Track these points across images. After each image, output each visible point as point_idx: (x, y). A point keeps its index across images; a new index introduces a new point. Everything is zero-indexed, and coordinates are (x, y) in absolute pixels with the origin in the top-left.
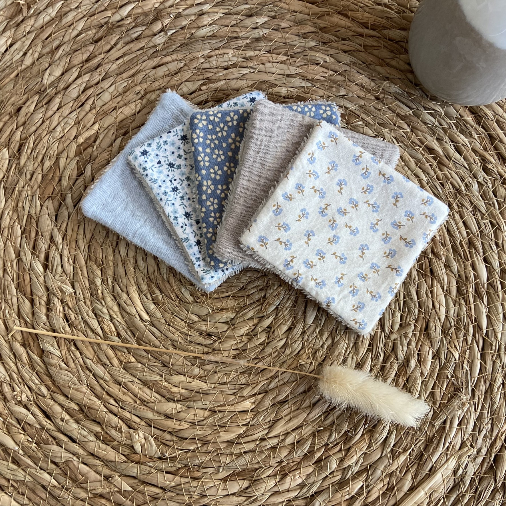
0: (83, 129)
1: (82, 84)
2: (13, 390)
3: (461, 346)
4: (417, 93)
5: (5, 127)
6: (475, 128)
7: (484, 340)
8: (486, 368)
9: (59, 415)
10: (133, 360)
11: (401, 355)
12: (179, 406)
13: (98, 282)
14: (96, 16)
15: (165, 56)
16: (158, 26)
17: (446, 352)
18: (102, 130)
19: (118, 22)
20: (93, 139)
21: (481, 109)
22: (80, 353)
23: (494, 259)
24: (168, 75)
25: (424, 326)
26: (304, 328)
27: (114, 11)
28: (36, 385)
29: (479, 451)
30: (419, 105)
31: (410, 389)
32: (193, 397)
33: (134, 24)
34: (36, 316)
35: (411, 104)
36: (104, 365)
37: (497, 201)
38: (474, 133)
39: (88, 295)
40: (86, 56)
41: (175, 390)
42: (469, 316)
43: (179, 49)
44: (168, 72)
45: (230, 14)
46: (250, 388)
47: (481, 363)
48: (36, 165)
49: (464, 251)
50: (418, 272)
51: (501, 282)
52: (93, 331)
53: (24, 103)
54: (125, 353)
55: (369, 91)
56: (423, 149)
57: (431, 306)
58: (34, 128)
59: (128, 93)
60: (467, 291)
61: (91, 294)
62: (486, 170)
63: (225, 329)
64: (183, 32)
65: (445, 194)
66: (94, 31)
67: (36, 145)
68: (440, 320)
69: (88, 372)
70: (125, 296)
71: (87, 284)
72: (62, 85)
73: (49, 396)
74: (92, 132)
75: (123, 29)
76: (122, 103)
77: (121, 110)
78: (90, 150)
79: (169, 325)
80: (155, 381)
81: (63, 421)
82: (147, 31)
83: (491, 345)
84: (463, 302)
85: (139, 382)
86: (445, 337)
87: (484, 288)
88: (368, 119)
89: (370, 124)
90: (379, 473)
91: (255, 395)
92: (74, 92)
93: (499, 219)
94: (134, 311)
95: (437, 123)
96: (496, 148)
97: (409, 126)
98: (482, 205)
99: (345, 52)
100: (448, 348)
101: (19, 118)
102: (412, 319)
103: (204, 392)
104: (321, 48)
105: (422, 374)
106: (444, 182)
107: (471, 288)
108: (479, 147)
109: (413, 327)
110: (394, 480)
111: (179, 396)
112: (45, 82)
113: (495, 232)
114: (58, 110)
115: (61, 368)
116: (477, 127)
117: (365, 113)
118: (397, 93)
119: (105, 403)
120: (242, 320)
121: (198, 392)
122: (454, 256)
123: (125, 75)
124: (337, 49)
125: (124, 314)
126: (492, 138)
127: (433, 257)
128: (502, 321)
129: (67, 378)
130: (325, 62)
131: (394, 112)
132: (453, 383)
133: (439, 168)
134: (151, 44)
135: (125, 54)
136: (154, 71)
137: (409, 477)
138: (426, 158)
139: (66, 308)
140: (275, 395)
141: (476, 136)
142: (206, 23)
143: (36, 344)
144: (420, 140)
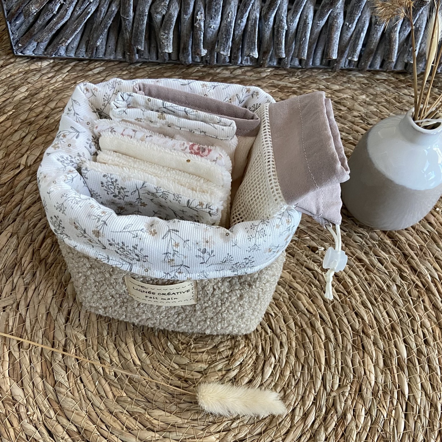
2: (28, 411)
3: (388, 406)
6: (393, 248)
7: (407, 403)
8: (409, 426)
9: (60, 434)
10: (125, 395)
11: (340, 410)
12: (157, 435)
13: (105, 333)
17: (376, 410)
21: (397, 236)
22: (84, 386)
23: (411, 341)
25: (358, 388)
26: (262, 381)
28: (46, 408)
30: (350, 230)
31: (347, 438)
32: (169, 428)
34: (55, 355)
36: (101, 397)
37: (412, 299)
38: (391, 250)
39: (96, 343)
41: (155, 422)
42: (394, 383)
46: (216, 425)
47: (405, 422)
49: (388, 333)
50: (353, 346)
51: (418, 359)
52: (96, 370)
54: (118, 389)
56: (354, 259)
57: (363, 373)
60: (392, 364)
61: (98, 343)
62: (402, 277)
63: (199, 377)
65: (372, 291)
68: (370, 385)
69: (88, 401)
70: (123, 345)
71: (96, 334)
73: (54, 419)
79: (155, 370)
80: (141, 413)
81: (63, 439)
83: (413, 408)
84: (388, 372)
85: (127, 413)
86: (375, 399)
87: (405, 362)
88: (313, 235)
89: (315, 239)
91: (219, 432)
93: (413, 311)
94: (129, 357)
95: (364, 242)
96: (409, 263)
98: (400, 301)
100: (377, 407)
102: (348, 382)
103: (179, 426)
105: (357, 426)
106: (371, 282)
107: (395, 362)
108: (395, 260)
109: (349, 388)
111: (158, 427)
113: (411, 321)
115: (68, 396)
116: (394, 247)
117: (312, 232)
119: (98, 427)
120: (213, 370)
121: (173, 426)
122: (380, 336)
125: (122, 359)
126: (405, 256)
127: (364, 336)
128: (420, 389)
129: (72, 404)
132: (383, 437)
133: (367, 273)
138: (356, 265)
139: (78, 351)
140: (236, 433)
141: (393, 254)
143: (51, 376)
144: (352, 253)
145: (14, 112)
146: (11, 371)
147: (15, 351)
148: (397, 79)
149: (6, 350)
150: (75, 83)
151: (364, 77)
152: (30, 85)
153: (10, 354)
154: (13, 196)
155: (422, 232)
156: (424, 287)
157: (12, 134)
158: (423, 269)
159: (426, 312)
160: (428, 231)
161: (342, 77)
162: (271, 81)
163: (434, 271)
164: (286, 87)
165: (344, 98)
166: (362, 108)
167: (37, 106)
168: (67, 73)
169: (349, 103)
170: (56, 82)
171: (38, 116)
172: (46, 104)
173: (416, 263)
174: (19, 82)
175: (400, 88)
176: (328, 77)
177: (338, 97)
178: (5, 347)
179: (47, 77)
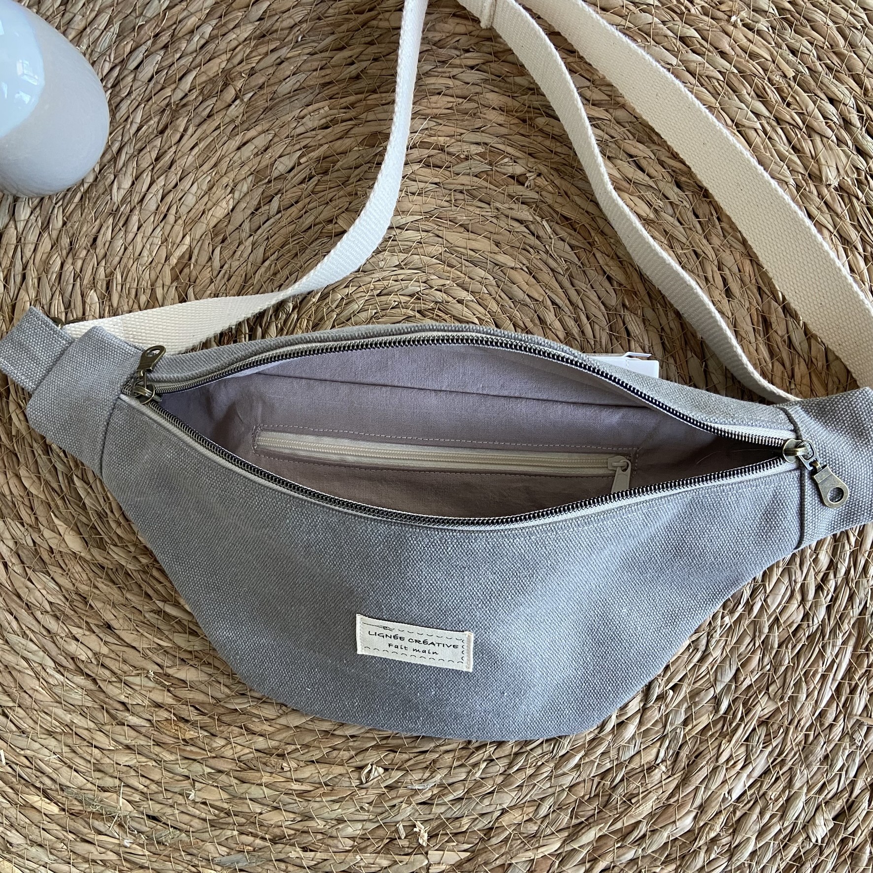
0: (172, 247)
1: (158, 191)
5: (85, 265)
14: (153, 100)
15: (248, 130)
16: (230, 93)
18: (195, 242)
19: (182, 99)
20: (187, 257)
24: (257, 155)
27: (173, 86)
33: (201, 98)
37: (699, 222)
40: (154, 155)
43: (262, 116)
44: (256, 150)
45: (316, 53)
48: (131, 303)
50: (610, 335)
53: (99, 231)
58: (117, 259)
59: (214, 189)
62: (679, 184)
64: (262, 92)
66: (156, 119)
67: (124, 280)
72: (136, 198)
74: (184, 248)
75: (189, 108)
76: (210, 204)
77: (211, 212)
78: (186, 270)
82: (219, 102)
88: (514, 152)
92: (151, 203)
93: (704, 245)
98: (680, 232)
99: (472, 68)
101: (98, 250)
104: (440, 70)
112: (115, 199)
114: (138, 229)
123: (206, 167)
124: (461, 66)
127: (627, 314)
130: (448, 88)
134: (227, 120)
135: (200, 140)
136: (239, 154)
142: (288, 73)
155: (710, 78)
160: (719, 72)
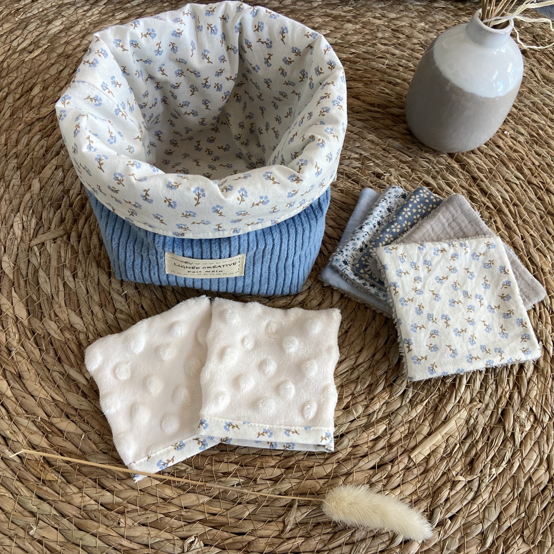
4: (415, 148)
21: (464, 159)
26: (332, 303)
29: (487, 406)
30: (417, 155)
34: (113, 284)
35: (410, 154)
38: (460, 174)
52: (157, 297)
55: (377, 145)
56: (421, 183)
62: (472, 199)
88: (377, 162)
89: (379, 165)
90: (400, 418)
95: (431, 167)
96: (478, 185)
97: (410, 168)
108: (464, 184)
110: (414, 425)
116: (463, 171)
117: (375, 158)
118: (400, 147)
126: (474, 179)
131: (397, 159)
137: (427, 423)
141: (462, 177)
143: (111, 304)
144: (418, 177)
145: (49, 46)
146: (68, 301)
147: (70, 282)
148: (456, 7)
149: (60, 281)
150: (113, 15)
151: (421, 5)
152: (64, 19)
153: (65, 284)
154: (55, 129)
155: (491, 156)
156: (495, 208)
157: (49, 68)
158: (493, 190)
159: (498, 232)
160: (497, 155)
161: (398, 6)
162: (324, 10)
163: (504, 192)
164: (340, 16)
165: (402, 26)
166: (421, 36)
167: (74, 40)
168: (104, 6)
169: (407, 31)
170: (92, 15)
171: (75, 49)
172: (83, 37)
173: (486, 186)
174: (53, 16)
175: (460, 16)
176: (383, 6)
177: (395, 25)
178: (59, 278)
179: (82, 11)
